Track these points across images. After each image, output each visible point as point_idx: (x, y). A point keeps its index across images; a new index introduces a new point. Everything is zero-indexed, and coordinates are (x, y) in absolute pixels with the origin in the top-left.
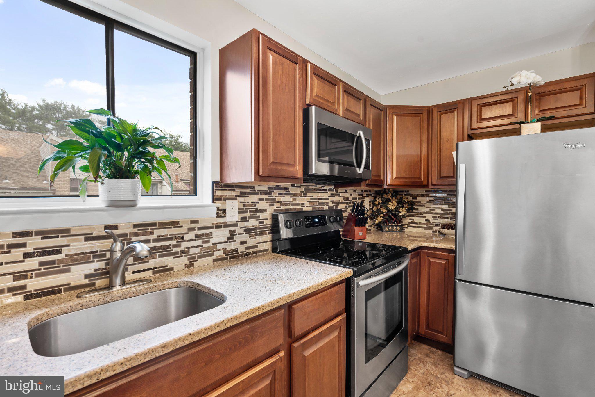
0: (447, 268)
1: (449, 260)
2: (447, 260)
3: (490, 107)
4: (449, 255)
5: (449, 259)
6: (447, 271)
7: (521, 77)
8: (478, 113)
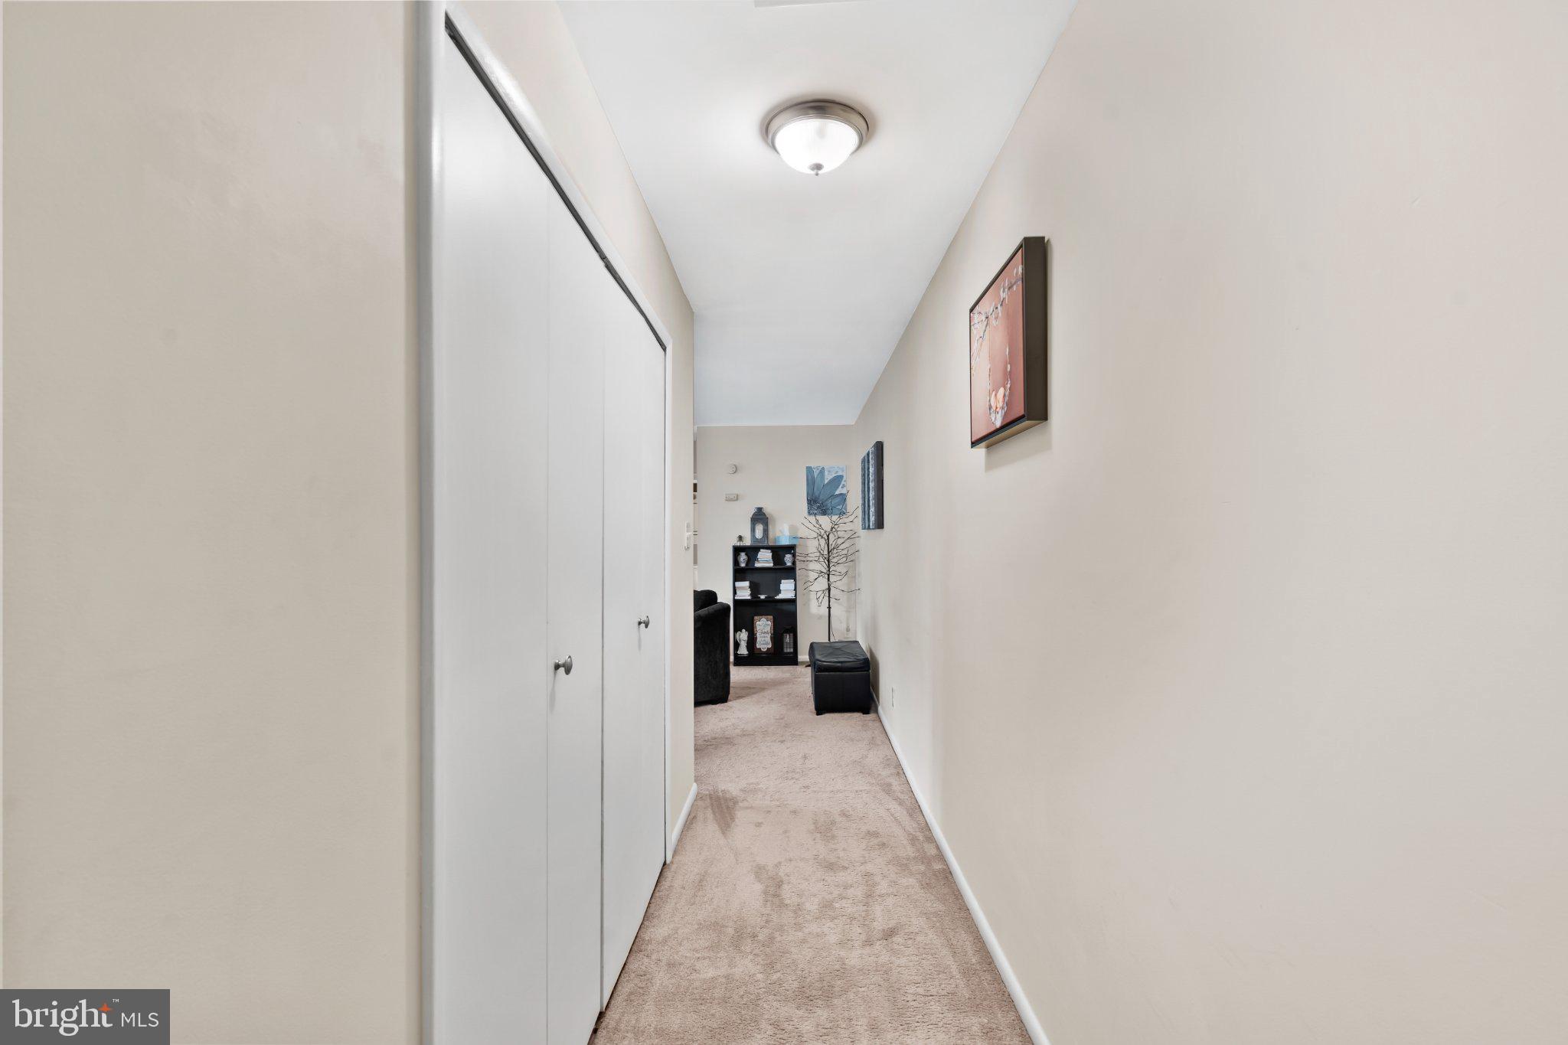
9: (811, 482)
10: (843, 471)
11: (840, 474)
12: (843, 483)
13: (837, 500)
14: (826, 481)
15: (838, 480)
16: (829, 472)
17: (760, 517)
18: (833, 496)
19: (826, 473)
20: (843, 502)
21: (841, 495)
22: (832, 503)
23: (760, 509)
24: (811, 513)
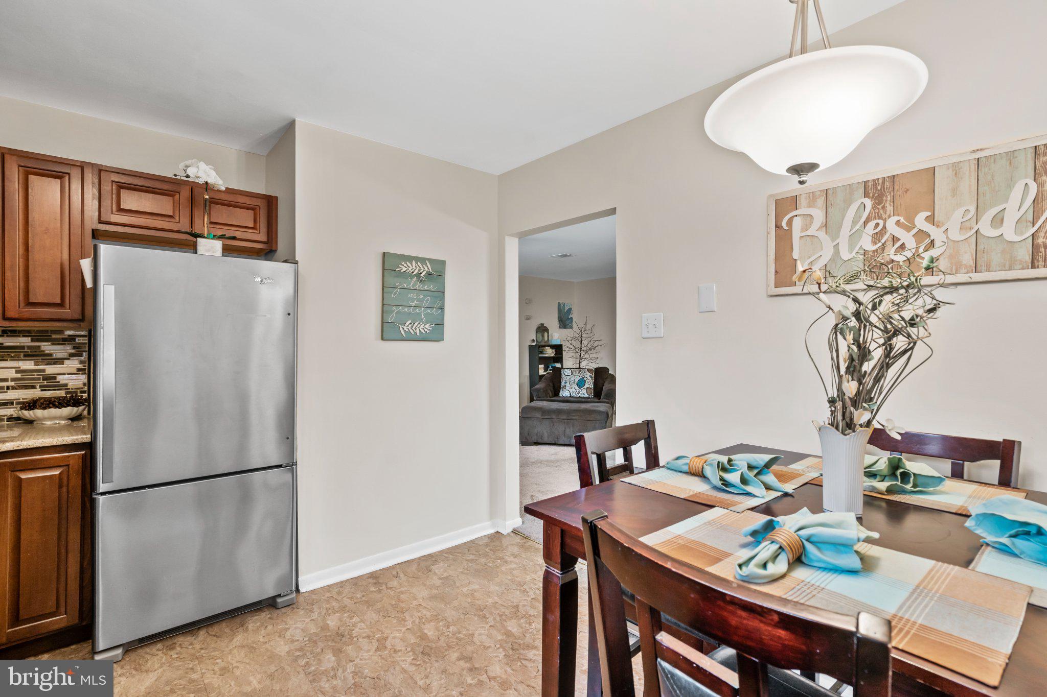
0: (65, 482)
1: (70, 466)
2: (64, 468)
3: (136, 193)
4: (69, 456)
5: (71, 462)
6: (64, 489)
7: (198, 169)
8: (114, 196)
9: (560, 311)
11: (571, 306)
12: (572, 312)
13: (570, 321)
14: (566, 311)
15: (570, 310)
17: (543, 330)
18: (568, 318)
19: (566, 306)
20: (572, 322)
21: (572, 318)
22: (567, 322)
23: (542, 325)
24: (560, 328)
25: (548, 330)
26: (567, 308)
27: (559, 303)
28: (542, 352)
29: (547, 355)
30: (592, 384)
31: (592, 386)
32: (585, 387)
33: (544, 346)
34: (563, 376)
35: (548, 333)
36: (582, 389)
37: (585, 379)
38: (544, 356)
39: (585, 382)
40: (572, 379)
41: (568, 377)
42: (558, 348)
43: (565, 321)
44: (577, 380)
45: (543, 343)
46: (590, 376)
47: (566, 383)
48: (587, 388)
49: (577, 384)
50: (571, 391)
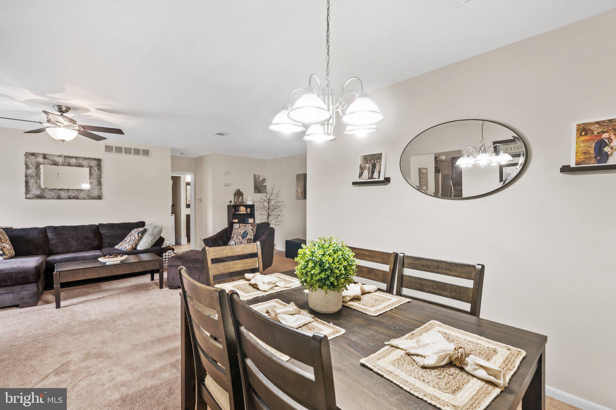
9: (255, 180)
10: (266, 177)
11: (265, 178)
12: (266, 181)
13: (264, 188)
14: (260, 180)
15: (264, 180)
16: (261, 177)
17: (239, 194)
18: (263, 186)
19: (260, 177)
20: (266, 188)
21: (265, 186)
22: (262, 189)
23: (239, 190)
24: (255, 192)
25: (243, 194)
26: (261, 179)
27: (255, 175)
28: (238, 211)
29: (241, 213)
30: (252, 236)
31: (253, 238)
32: (247, 238)
33: (240, 206)
34: (234, 229)
35: (243, 196)
36: (244, 239)
37: (248, 232)
38: (239, 213)
39: (247, 233)
40: (239, 231)
41: (236, 230)
42: (252, 207)
43: (259, 187)
44: (242, 233)
45: (238, 204)
46: (252, 230)
47: (234, 234)
48: (248, 239)
49: (242, 236)
50: (236, 242)
